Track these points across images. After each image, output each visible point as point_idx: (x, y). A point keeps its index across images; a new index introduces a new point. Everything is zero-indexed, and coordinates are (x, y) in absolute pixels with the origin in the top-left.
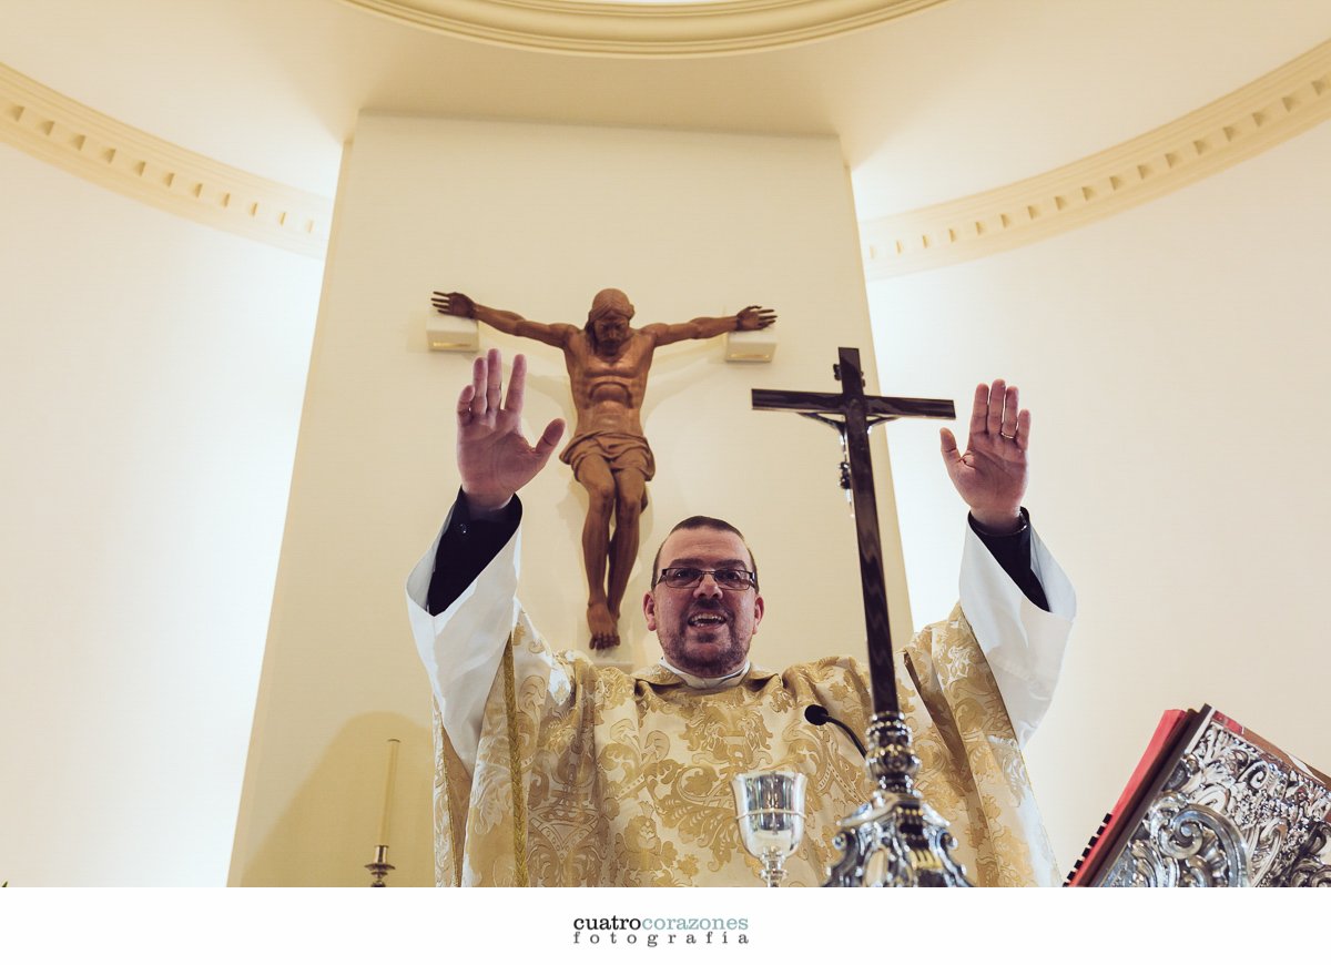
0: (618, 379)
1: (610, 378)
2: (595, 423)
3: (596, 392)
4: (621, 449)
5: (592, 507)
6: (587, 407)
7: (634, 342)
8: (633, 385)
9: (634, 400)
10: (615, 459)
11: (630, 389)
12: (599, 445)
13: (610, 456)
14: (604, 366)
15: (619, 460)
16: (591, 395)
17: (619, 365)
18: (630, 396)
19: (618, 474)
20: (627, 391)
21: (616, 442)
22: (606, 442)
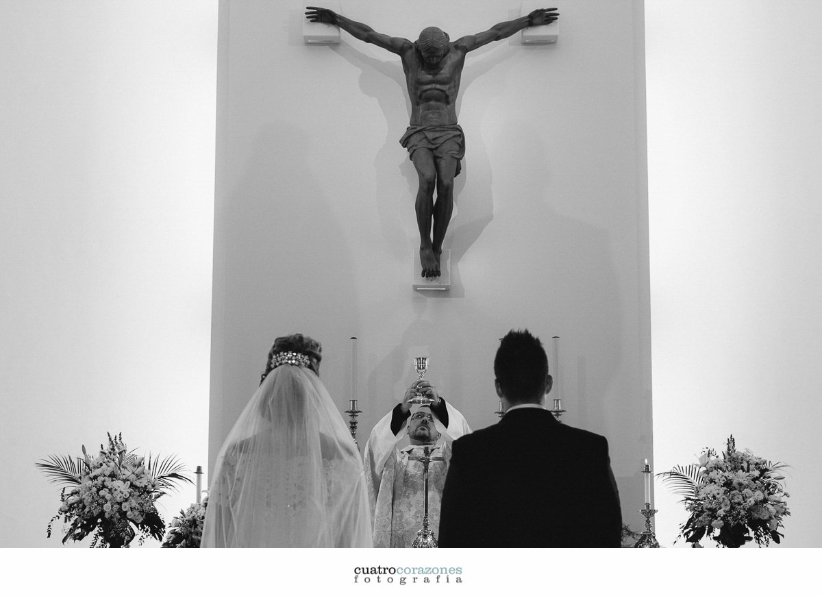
0: (438, 86)
1: (433, 86)
2: (424, 118)
3: (424, 95)
4: (441, 140)
5: (421, 188)
6: (418, 104)
7: (450, 57)
8: (449, 89)
9: (450, 99)
10: (436, 148)
11: (447, 92)
12: (426, 137)
13: (433, 147)
14: (430, 77)
15: (439, 150)
16: (420, 97)
17: (439, 77)
18: (447, 97)
19: (438, 160)
20: (445, 94)
21: (438, 135)
22: (431, 135)
